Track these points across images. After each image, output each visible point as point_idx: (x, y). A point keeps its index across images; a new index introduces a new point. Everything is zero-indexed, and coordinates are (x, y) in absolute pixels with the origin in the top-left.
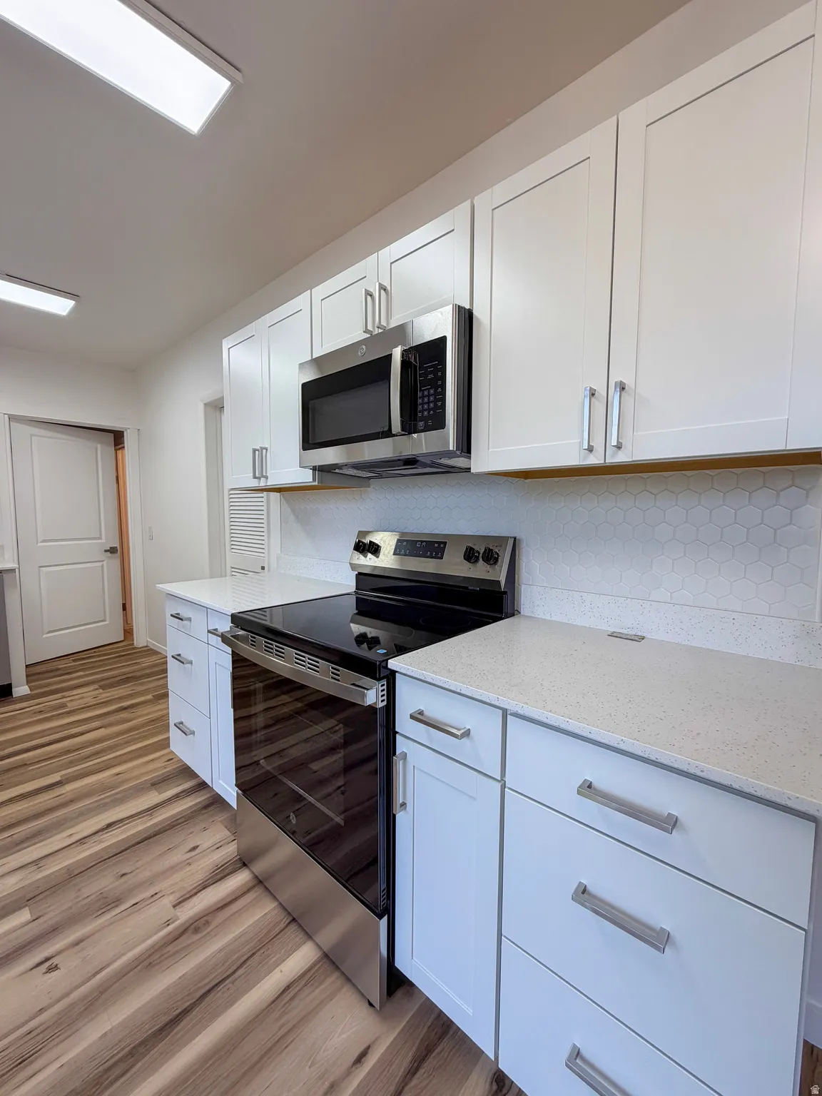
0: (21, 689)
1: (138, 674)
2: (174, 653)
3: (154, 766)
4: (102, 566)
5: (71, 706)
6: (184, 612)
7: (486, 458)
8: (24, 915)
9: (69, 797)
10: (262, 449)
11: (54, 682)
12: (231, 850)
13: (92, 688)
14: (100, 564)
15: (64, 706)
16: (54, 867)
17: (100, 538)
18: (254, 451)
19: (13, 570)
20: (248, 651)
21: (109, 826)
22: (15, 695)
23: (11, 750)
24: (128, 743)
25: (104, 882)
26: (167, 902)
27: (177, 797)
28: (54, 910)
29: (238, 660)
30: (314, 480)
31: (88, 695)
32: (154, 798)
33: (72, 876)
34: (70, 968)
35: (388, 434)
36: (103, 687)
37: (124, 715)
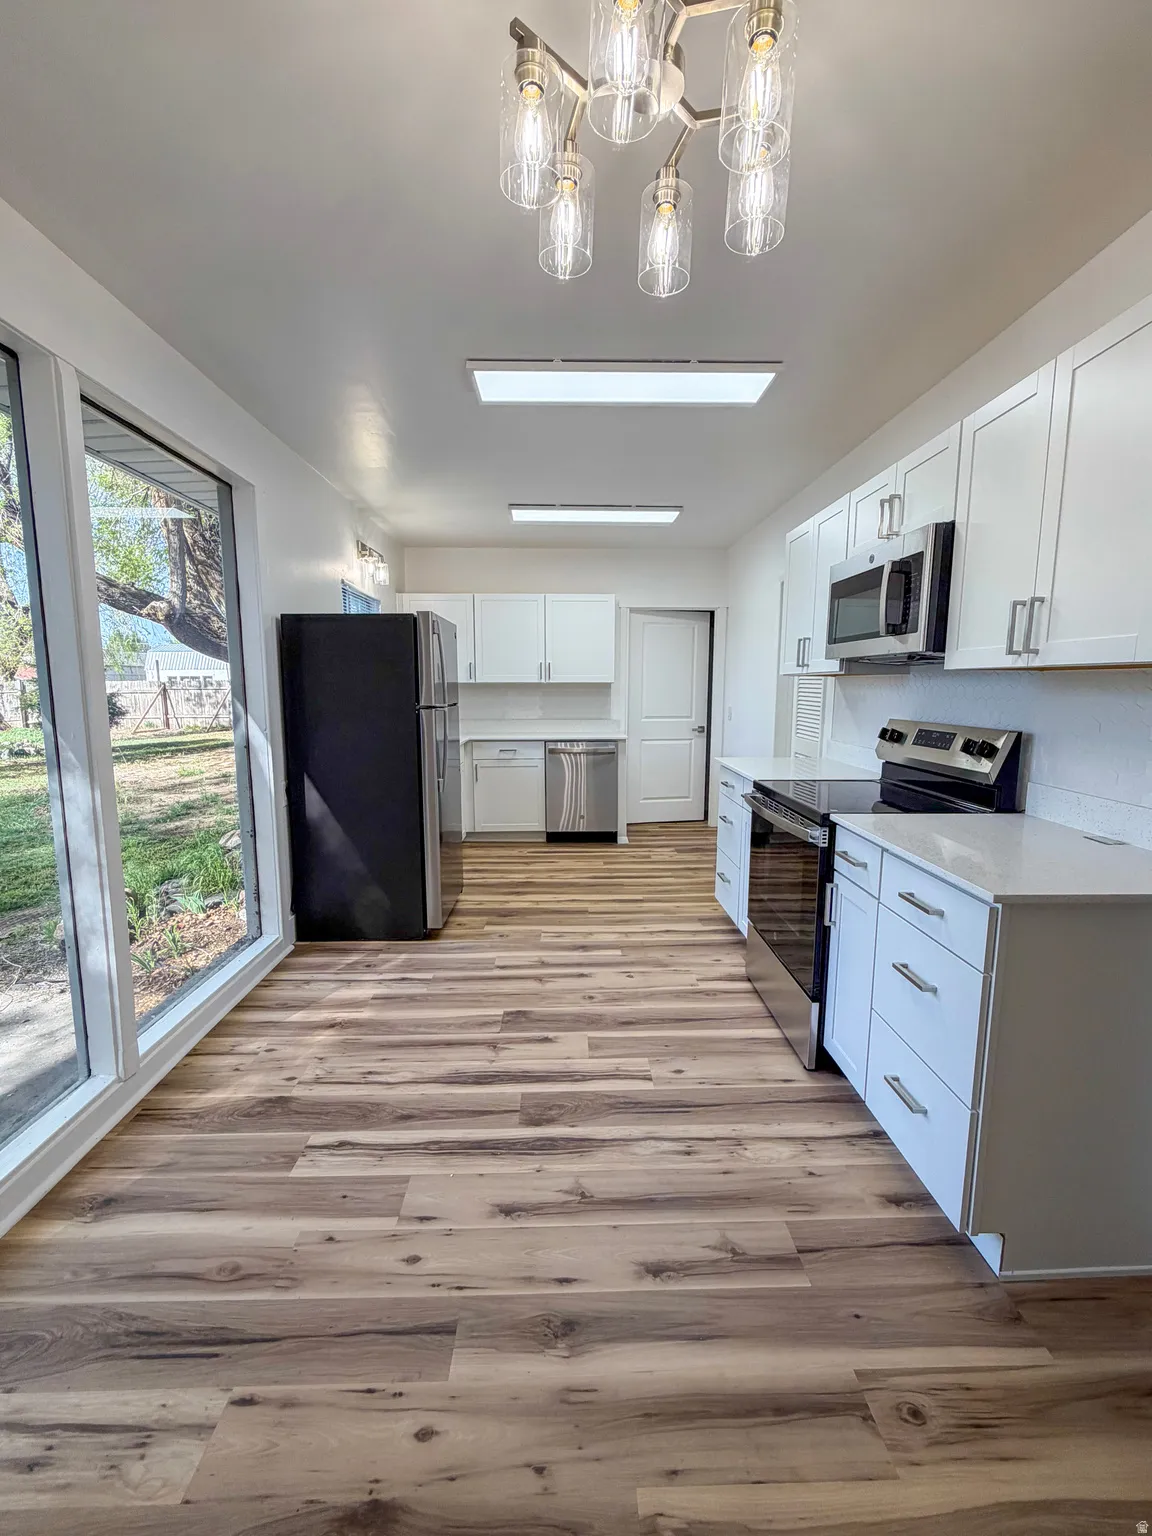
0: (623, 839)
1: (706, 847)
2: (722, 815)
3: (706, 910)
4: (691, 744)
5: (654, 858)
6: (731, 781)
7: (958, 657)
8: (619, 952)
9: (646, 909)
10: (805, 639)
11: (645, 840)
12: (742, 970)
13: (672, 849)
14: (688, 742)
15: (649, 857)
16: (634, 939)
17: (690, 717)
18: (800, 640)
19: (624, 740)
20: (768, 814)
21: (668, 931)
22: (619, 842)
23: (615, 874)
24: (690, 891)
25: (660, 955)
26: (695, 977)
27: (715, 932)
28: (633, 956)
29: (756, 818)
30: (841, 670)
31: (666, 854)
32: (699, 927)
33: (642, 946)
34: (637, 981)
35: (876, 635)
36: (678, 851)
37: (690, 873)
